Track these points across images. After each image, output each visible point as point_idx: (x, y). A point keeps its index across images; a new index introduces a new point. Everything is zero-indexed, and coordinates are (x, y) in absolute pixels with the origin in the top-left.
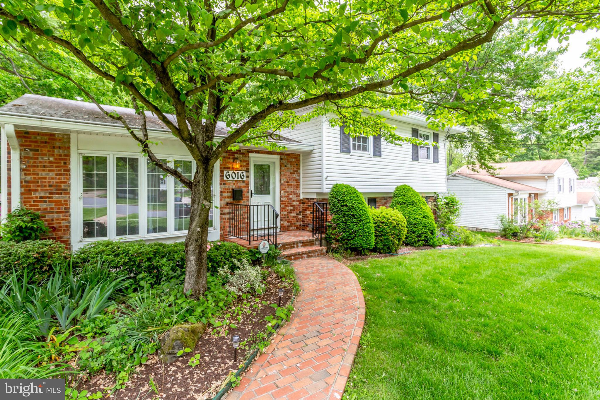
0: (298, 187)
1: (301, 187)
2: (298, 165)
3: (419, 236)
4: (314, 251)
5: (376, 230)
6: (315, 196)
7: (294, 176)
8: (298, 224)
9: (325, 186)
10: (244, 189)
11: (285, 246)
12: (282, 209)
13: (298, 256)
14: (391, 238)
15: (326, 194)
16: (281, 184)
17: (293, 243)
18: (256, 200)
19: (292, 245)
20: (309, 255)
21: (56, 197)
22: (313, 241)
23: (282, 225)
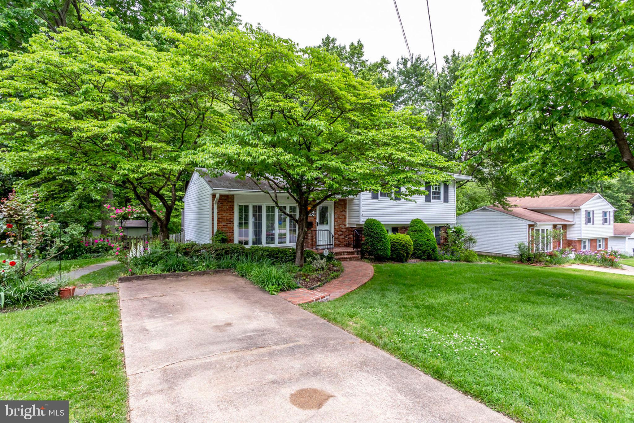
0: (345, 220)
1: (347, 220)
2: (345, 206)
3: (424, 252)
4: (353, 258)
5: (392, 247)
6: (355, 226)
7: (343, 213)
8: (345, 243)
9: (361, 220)
10: (314, 222)
11: (337, 254)
12: (335, 233)
13: (344, 259)
14: (401, 252)
15: (362, 224)
16: (335, 219)
17: (342, 252)
18: (319, 228)
19: (340, 253)
20: (350, 259)
21: (229, 225)
22: (353, 252)
23: (335, 243)
